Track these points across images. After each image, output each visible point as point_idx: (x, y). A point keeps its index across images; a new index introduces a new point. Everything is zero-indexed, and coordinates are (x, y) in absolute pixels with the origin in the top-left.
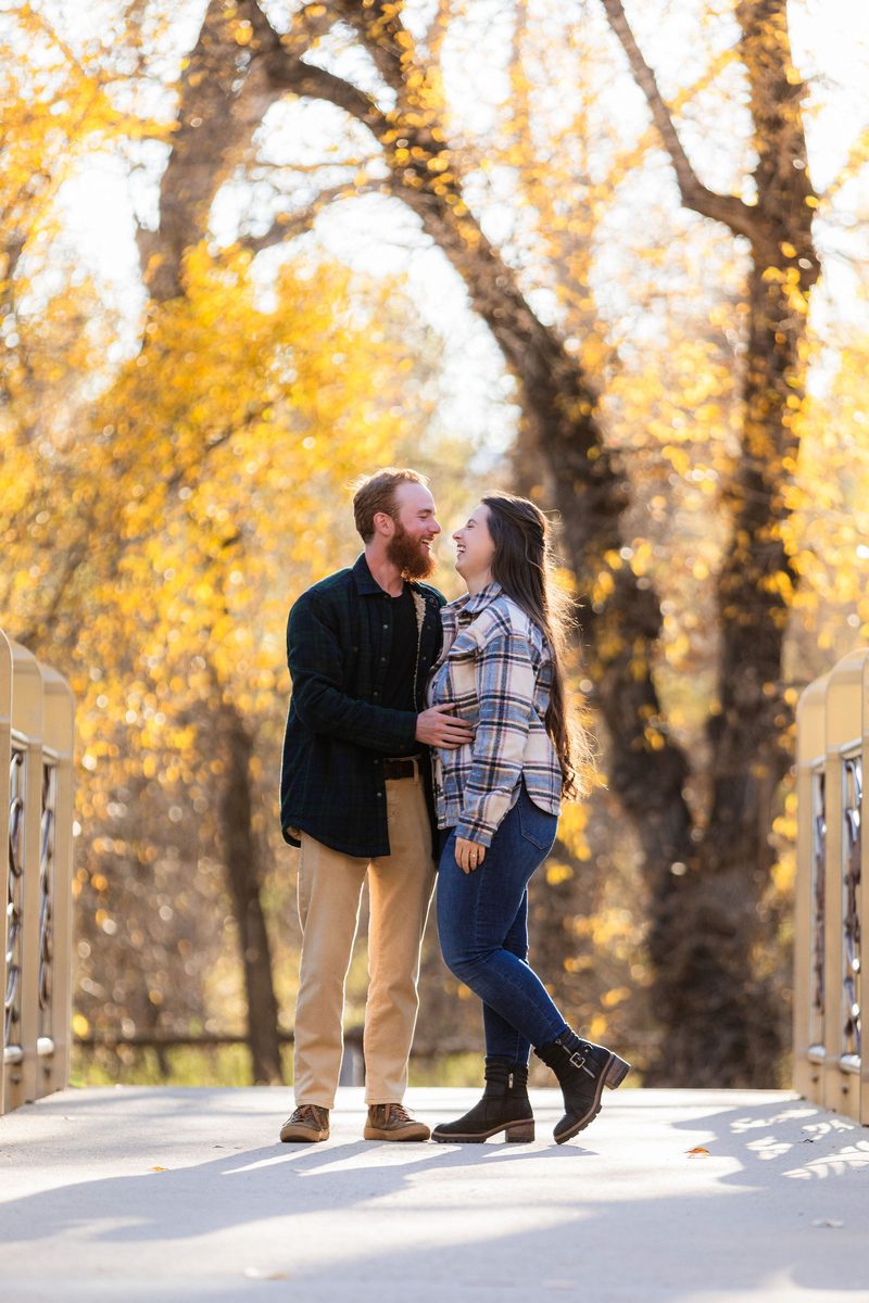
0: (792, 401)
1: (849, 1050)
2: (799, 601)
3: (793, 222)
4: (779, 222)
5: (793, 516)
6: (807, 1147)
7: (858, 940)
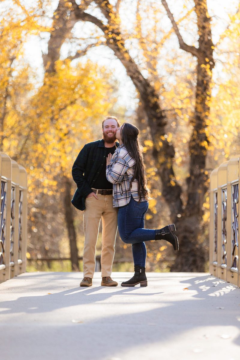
0: (208, 98)
1: (223, 263)
2: (210, 148)
3: (208, 53)
4: (204, 53)
5: (208, 127)
6: (214, 288)
7: (226, 235)
